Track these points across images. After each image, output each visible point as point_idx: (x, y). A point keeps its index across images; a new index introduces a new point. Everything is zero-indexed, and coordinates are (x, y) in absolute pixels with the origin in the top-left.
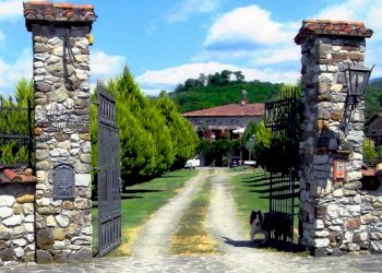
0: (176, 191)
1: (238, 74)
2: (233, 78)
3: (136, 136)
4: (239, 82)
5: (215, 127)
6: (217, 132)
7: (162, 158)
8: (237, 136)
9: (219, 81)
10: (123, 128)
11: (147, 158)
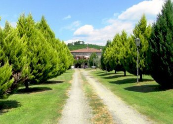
0: (70, 82)
1: (83, 42)
2: (81, 43)
3: (46, 50)
4: (83, 44)
5: (78, 56)
6: (79, 57)
7: (63, 65)
8: (85, 58)
9: (77, 44)
10: (37, 44)
11: (54, 64)
